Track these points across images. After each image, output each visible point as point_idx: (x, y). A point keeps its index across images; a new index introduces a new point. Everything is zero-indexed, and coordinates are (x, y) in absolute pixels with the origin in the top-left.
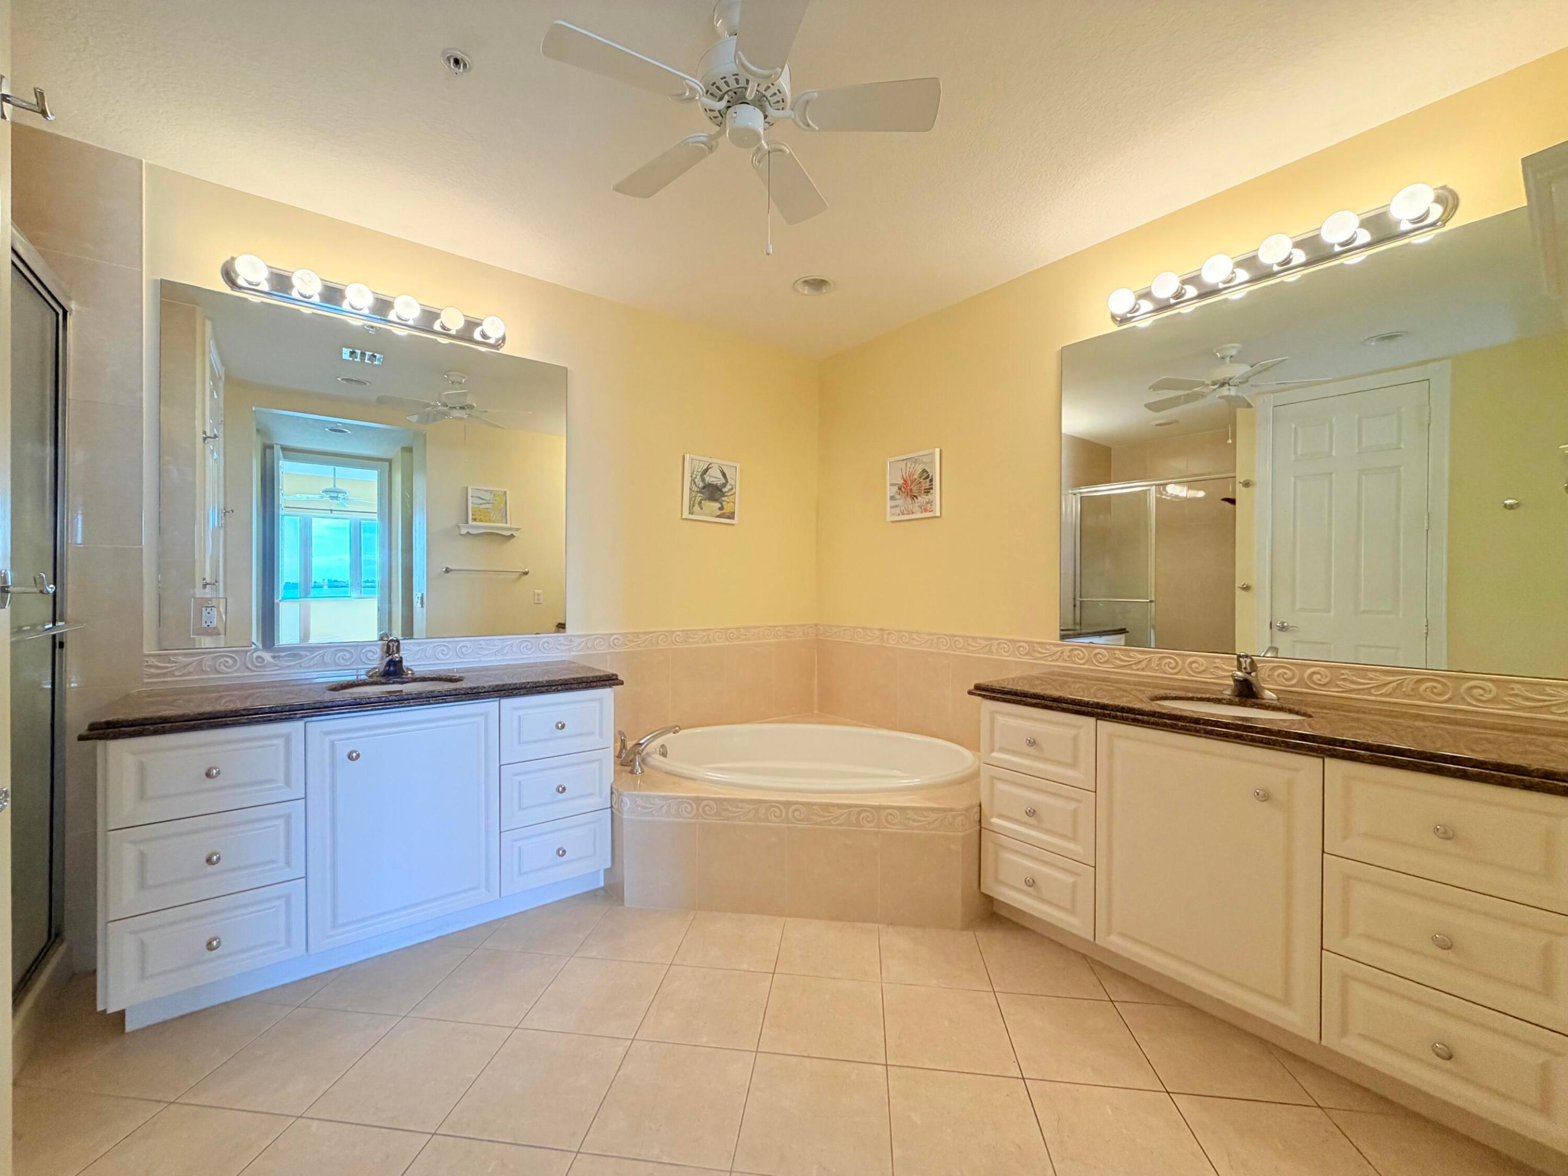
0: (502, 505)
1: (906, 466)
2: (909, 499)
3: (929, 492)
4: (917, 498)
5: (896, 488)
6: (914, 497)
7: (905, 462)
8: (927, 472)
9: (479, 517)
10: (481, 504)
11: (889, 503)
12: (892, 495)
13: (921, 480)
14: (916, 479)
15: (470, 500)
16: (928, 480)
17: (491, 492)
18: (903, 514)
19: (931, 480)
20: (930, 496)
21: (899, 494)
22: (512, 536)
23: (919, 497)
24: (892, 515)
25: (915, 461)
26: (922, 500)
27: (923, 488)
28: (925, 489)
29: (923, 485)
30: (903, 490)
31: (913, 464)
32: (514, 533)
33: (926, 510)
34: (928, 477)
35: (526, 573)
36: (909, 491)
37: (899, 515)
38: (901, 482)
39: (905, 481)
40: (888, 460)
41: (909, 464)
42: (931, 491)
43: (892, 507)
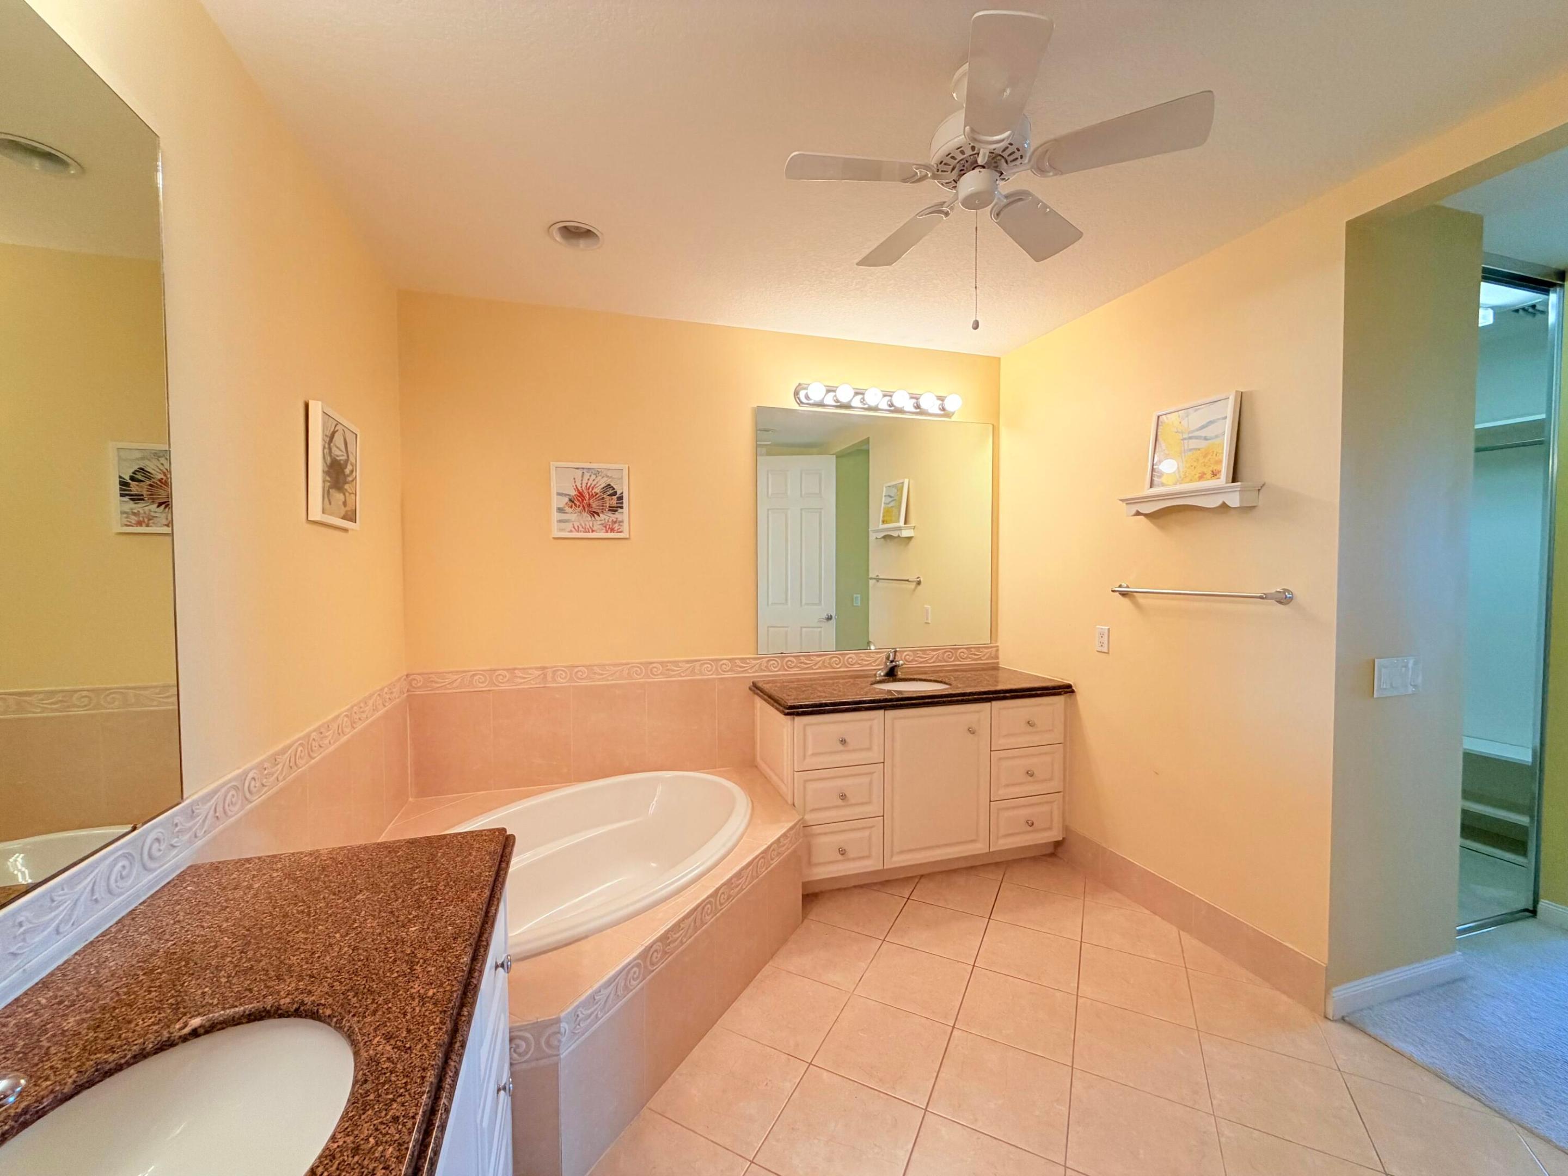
1: (582, 476)
2: (586, 515)
3: (616, 511)
4: (599, 516)
5: (566, 500)
6: (594, 513)
7: (580, 472)
8: (614, 489)
11: (556, 516)
12: (561, 506)
13: (605, 496)
14: (597, 494)
16: (615, 497)
18: (578, 531)
19: (621, 498)
20: (617, 515)
21: (571, 507)
23: (601, 515)
24: (562, 530)
25: (597, 473)
26: (607, 518)
27: (608, 505)
28: (610, 507)
29: (608, 502)
30: (578, 504)
31: (593, 477)
33: (612, 530)
34: (615, 493)
36: (585, 506)
37: (571, 531)
38: (573, 493)
39: (580, 493)
40: (554, 464)
41: (587, 476)
42: (620, 510)
43: (560, 521)
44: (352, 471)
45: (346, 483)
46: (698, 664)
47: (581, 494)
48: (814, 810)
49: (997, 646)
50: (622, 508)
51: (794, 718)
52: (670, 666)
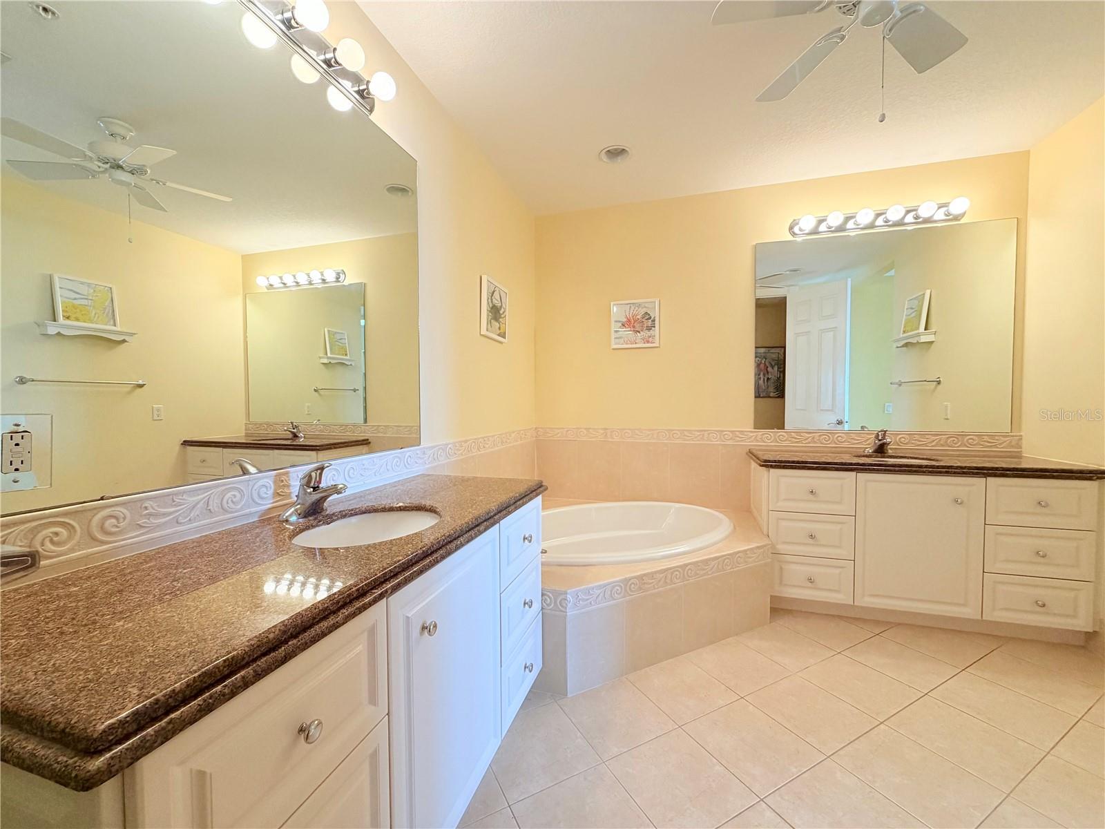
0: (108, 303)
1: (630, 309)
2: (632, 333)
3: (651, 329)
5: (620, 324)
6: (637, 332)
7: (628, 306)
8: (649, 315)
9: (74, 316)
10: (75, 299)
11: (614, 334)
12: (616, 329)
13: (644, 320)
14: (639, 319)
15: (58, 293)
16: (650, 320)
17: (89, 285)
18: (627, 344)
19: (654, 321)
20: (651, 332)
21: (623, 329)
22: (124, 341)
23: (641, 332)
24: (616, 344)
25: (639, 305)
26: (645, 334)
27: (645, 326)
28: (647, 327)
29: (646, 324)
30: (627, 326)
31: (637, 308)
32: (127, 338)
33: (648, 342)
34: (650, 318)
35: (141, 386)
36: (632, 327)
37: (622, 344)
38: (625, 320)
39: (628, 319)
40: (612, 303)
41: (633, 308)
42: (653, 329)
43: (615, 338)
44: (504, 312)
45: (501, 318)
46: (706, 434)
47: (629, 321)
48: (784, 543)
49: (1021, 436)
50: (654, 327)
51: (769, 471)
52: (686, 433)
